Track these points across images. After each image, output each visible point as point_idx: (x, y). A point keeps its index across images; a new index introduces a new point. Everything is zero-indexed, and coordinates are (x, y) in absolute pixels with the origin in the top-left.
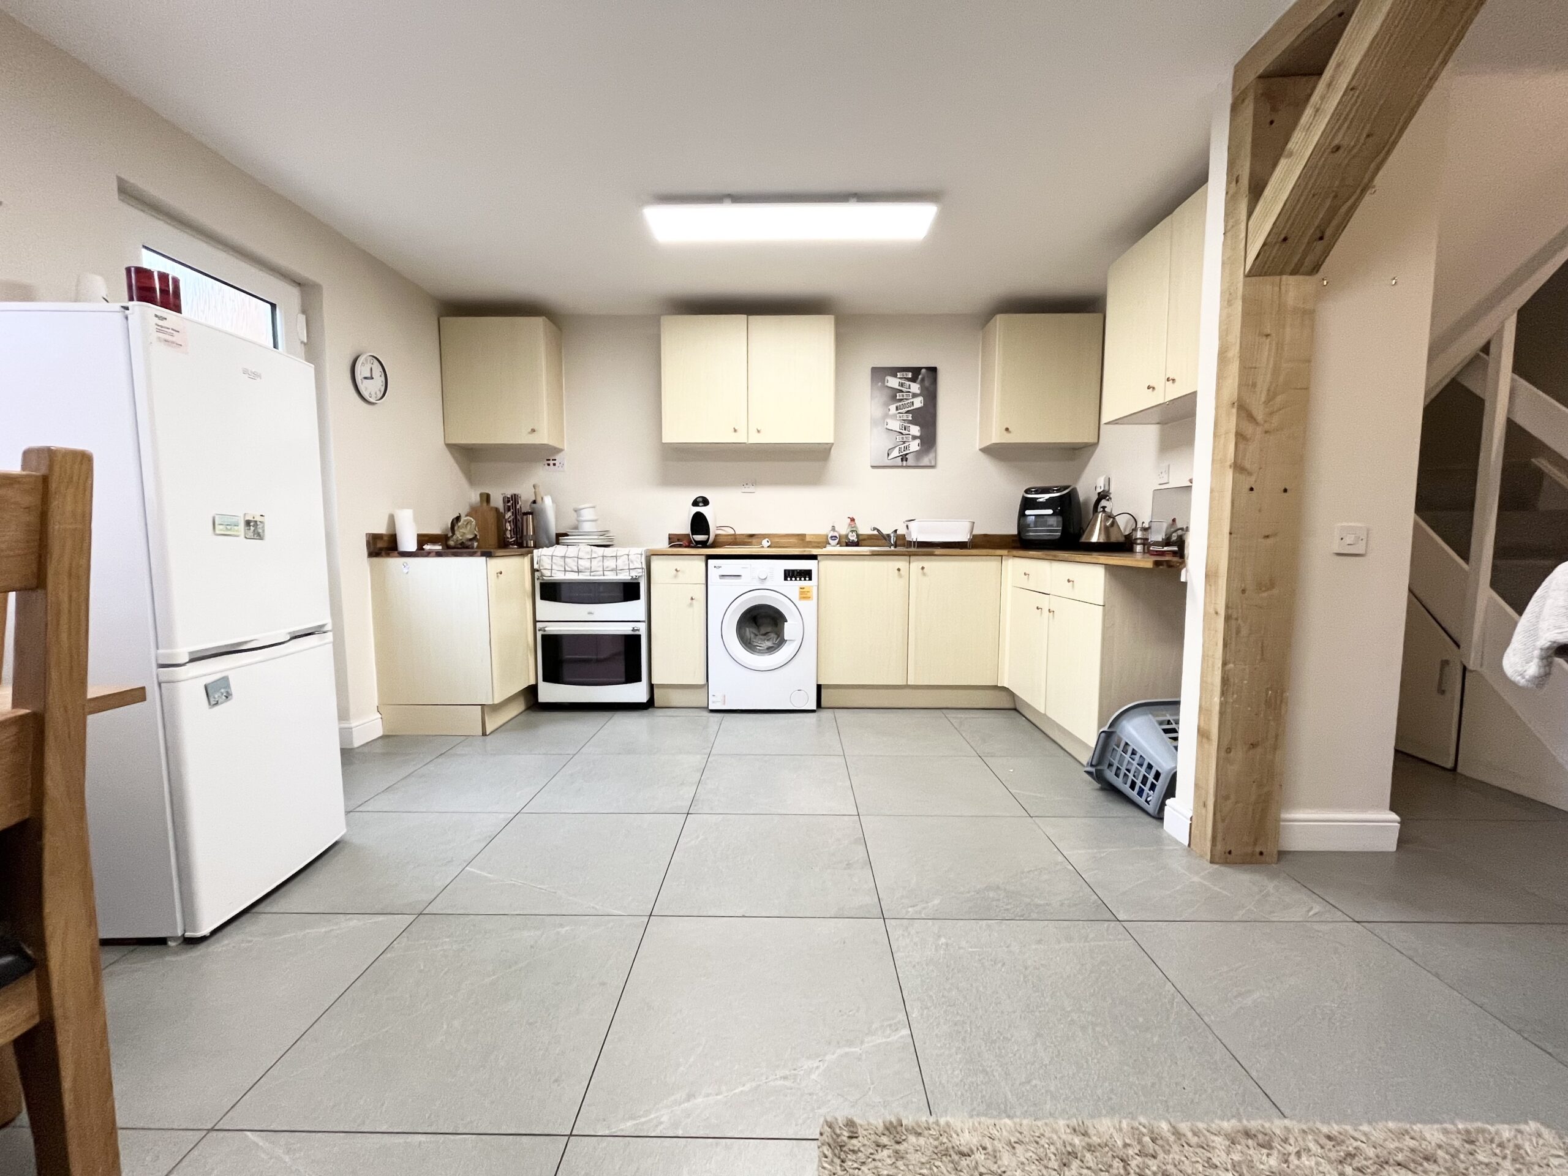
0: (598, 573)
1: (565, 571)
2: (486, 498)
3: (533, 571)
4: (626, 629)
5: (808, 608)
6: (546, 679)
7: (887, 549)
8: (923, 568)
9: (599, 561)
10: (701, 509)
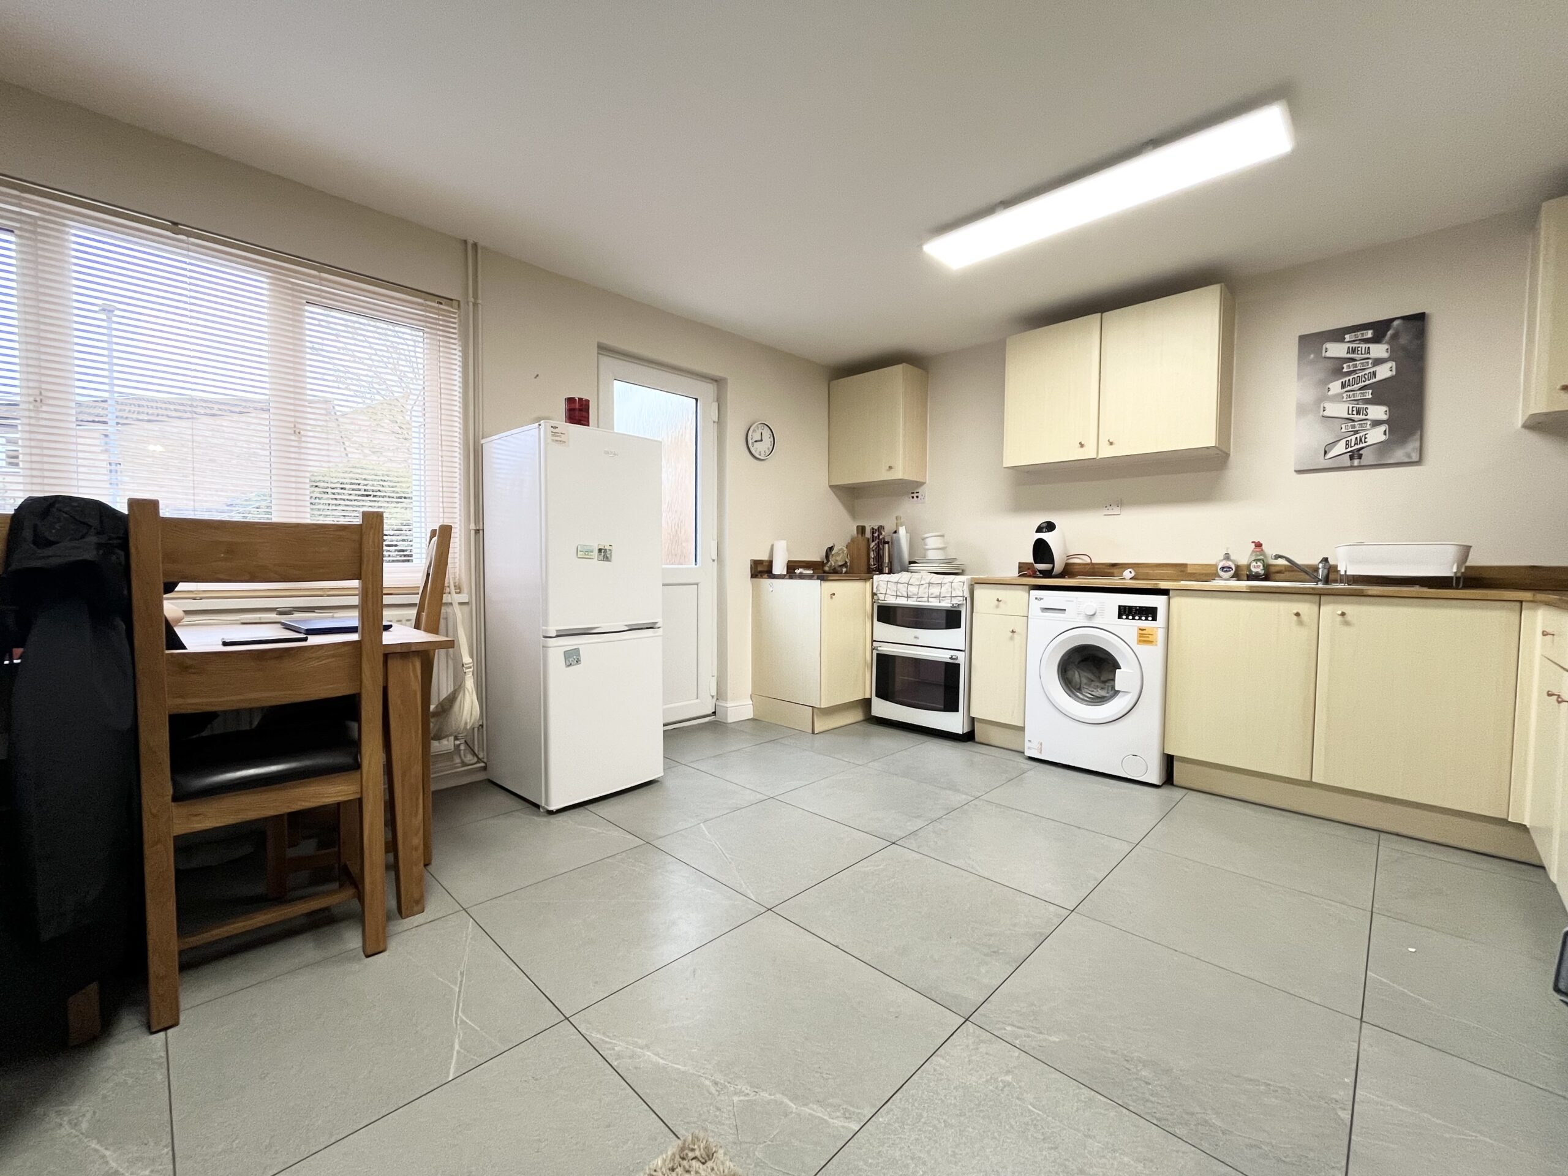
0: (924, 599)
1: (897, 596)
2: (862, 530)
3: (874, 594)
4: (944, 656)
5: (1152, 655)
6: (879, 695)
7: (1312, 585)
8: (1343, 614)
9: (926, 588)
10: (1044, 536)
